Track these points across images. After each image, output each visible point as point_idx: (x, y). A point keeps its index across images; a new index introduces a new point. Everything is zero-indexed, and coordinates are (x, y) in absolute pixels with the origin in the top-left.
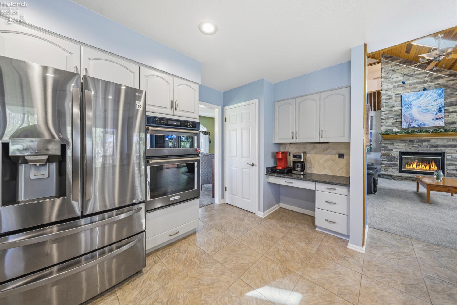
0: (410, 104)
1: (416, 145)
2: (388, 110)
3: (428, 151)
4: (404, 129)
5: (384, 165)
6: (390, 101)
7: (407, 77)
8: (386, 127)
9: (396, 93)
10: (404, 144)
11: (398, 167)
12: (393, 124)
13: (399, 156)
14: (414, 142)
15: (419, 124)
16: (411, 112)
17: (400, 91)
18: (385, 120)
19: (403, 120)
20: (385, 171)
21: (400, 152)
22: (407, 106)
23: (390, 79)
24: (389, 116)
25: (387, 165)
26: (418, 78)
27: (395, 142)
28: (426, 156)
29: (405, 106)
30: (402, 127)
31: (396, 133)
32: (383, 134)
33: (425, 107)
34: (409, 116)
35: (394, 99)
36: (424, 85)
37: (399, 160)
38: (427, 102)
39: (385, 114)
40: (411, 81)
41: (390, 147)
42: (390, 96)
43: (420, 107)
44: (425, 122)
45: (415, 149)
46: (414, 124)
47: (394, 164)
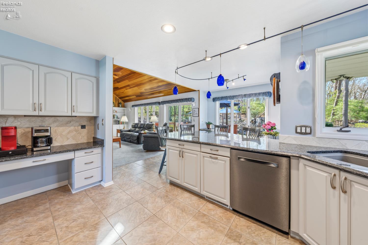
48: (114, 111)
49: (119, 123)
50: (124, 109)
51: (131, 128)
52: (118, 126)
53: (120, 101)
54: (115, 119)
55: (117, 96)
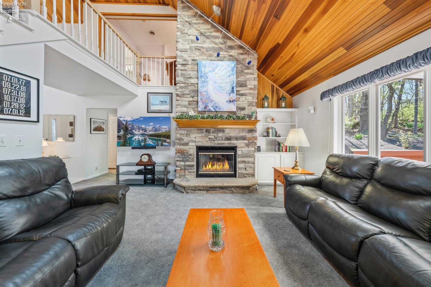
0: (206, 77)
1: (212, 136)
2: (184, 81)
3: (222, 145)
4: (200, 112)
5: (180, 168)
6: (186, 68)
7: (204, 37)
8: (181, 108)
9: (192, 58)
10: (201, 135)
11: (194, 169)
12: (189, 104)
13: (195, 153)
14: (210, 133)
15: (215, 107)
16: (207, 88)
17: (196, 55)
18: (180, 97)
19: (199, 100)
20: (180, 177)
21: (197, 147)
22: (203, 79)
23: (187, 36)
24: (185, 91)
26: (214, 42)
27: (191, 131)
28: (221, 151)
29: (201, 78)
30: (198, 110)
31: (191, 117)
32: (177, 118)
33: (220, 83)
34: (205, 93)
35: (190, 66)
37: (195, 160)
38: (221, 77)
39: (181, 87)
40: (208, 44)
41: (186, 139)
42: (185, 60)
43: (216, 83)
44: (220, 104)
45: (211, 142)
46: (210, 107)
47: (189, 166)
48: (267, 118)
49: (279, 148)
50: (291, 112)
51: (325, 173)
52: (277, 155)
53: (282, 92)
54: (271, 137)
55: (275, 82)
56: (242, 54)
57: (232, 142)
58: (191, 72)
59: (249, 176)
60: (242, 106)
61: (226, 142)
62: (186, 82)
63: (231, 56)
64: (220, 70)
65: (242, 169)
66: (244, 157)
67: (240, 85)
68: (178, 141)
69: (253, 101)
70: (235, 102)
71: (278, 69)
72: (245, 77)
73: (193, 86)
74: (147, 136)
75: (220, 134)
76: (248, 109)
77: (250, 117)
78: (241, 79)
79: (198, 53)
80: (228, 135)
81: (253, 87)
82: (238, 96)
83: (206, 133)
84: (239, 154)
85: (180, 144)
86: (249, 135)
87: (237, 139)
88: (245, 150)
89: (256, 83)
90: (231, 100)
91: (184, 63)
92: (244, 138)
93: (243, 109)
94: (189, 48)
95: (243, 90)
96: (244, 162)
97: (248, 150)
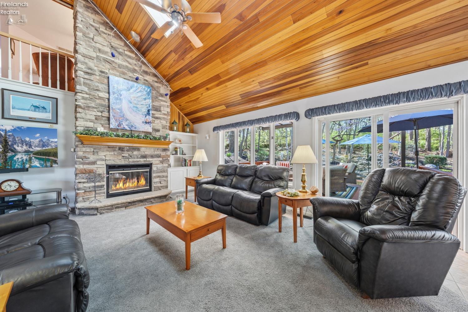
0: (119, 94)
1: (126, 154)
2: (88, 92)
3: (138, 163)
4: (112, 130)
5: (84, 191)
6: (92, 78)
8: (85, 123)
9: (100, 69)
10: (113, 153)
11: (104, 189)
12: (96, 119)
13: (105, 172)
14: (124, 151)
15: (130, 126)
16: (121, 105)
17: (106, 68)
18: (84, 109)
19: (111, 117)
20: (84, 200)
21: (107, 165)
22: (116, 95)
23: (92, 41)
24: (91, 103)
25: (88, 190)
26: (128, 62)
27: (100, 149)
28: (136, 168)
29: (113, 94)
30: (109, 127)
31: (102, 134)
32: (81, 134)
33: (136, 104)
34: (119, 111)
35: (97, 77)
36: (134, 74)
37: (105, 179)
38: (137, 97)
39: (83, 98)
41: (92, 158)
42: (89, 69)
43: (131, 103)
44: (136, 124)
45: (125, 160)
46: (125, 125)
47: (98, 186)
48: (176, 139)
49: (185, 163)
50: (193, 136)
51: (216, 176)
52: (184, 169)
53: (187, 120)
54: (179, 155)
55: (181, 110)
56: (156, 82)
57: (148, 159)
58: (98, 84)
59: (163, 188)
60: (157, 128)
61: (142, 160)
62: (92, 93)
63: (147, 81)
64: (135, 91)
65: (157, 183)
66: (159, 173)
67: (155, 109)
68: (81, 160)
69: (166, 124)
70: (151, 124)
71: (186, 103)
72: (159, 103)
73: (102, 101)
74: (33, 154)
75: (135, 153)
76: (162, 131)
77: (165, 138)
78: (156, 104)
79: (108, 66)
80: (143, 153)
81: (166, 113)
82: (154, 119)
83: (119, 151)
84: (154, 170)
85: (83, 164)
86: (164, 153)
87: (152, 157)
88: (160, 166)
89: (169, 110)
90: (147, 122)
91: (89, 71)
92: (159, 156)
93: (158, 131)
94: (95, 56)
95: (157, 114)
96: (159, 177)
97: (162, 166)
